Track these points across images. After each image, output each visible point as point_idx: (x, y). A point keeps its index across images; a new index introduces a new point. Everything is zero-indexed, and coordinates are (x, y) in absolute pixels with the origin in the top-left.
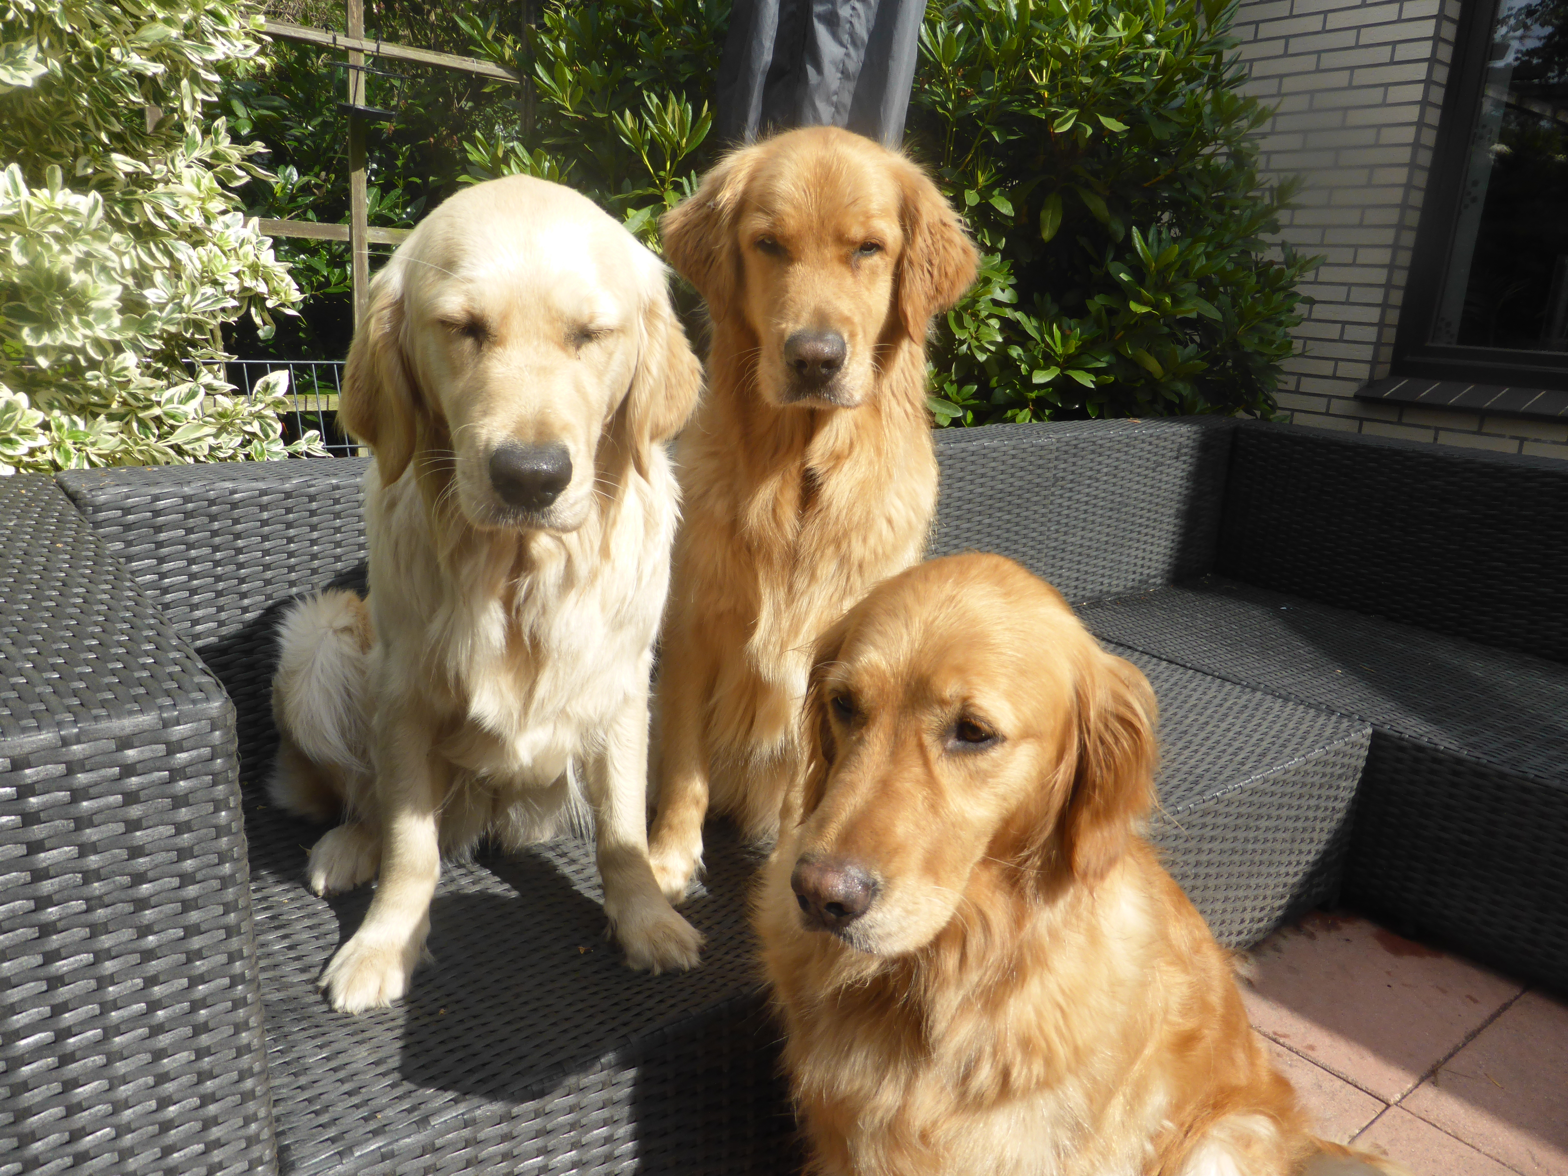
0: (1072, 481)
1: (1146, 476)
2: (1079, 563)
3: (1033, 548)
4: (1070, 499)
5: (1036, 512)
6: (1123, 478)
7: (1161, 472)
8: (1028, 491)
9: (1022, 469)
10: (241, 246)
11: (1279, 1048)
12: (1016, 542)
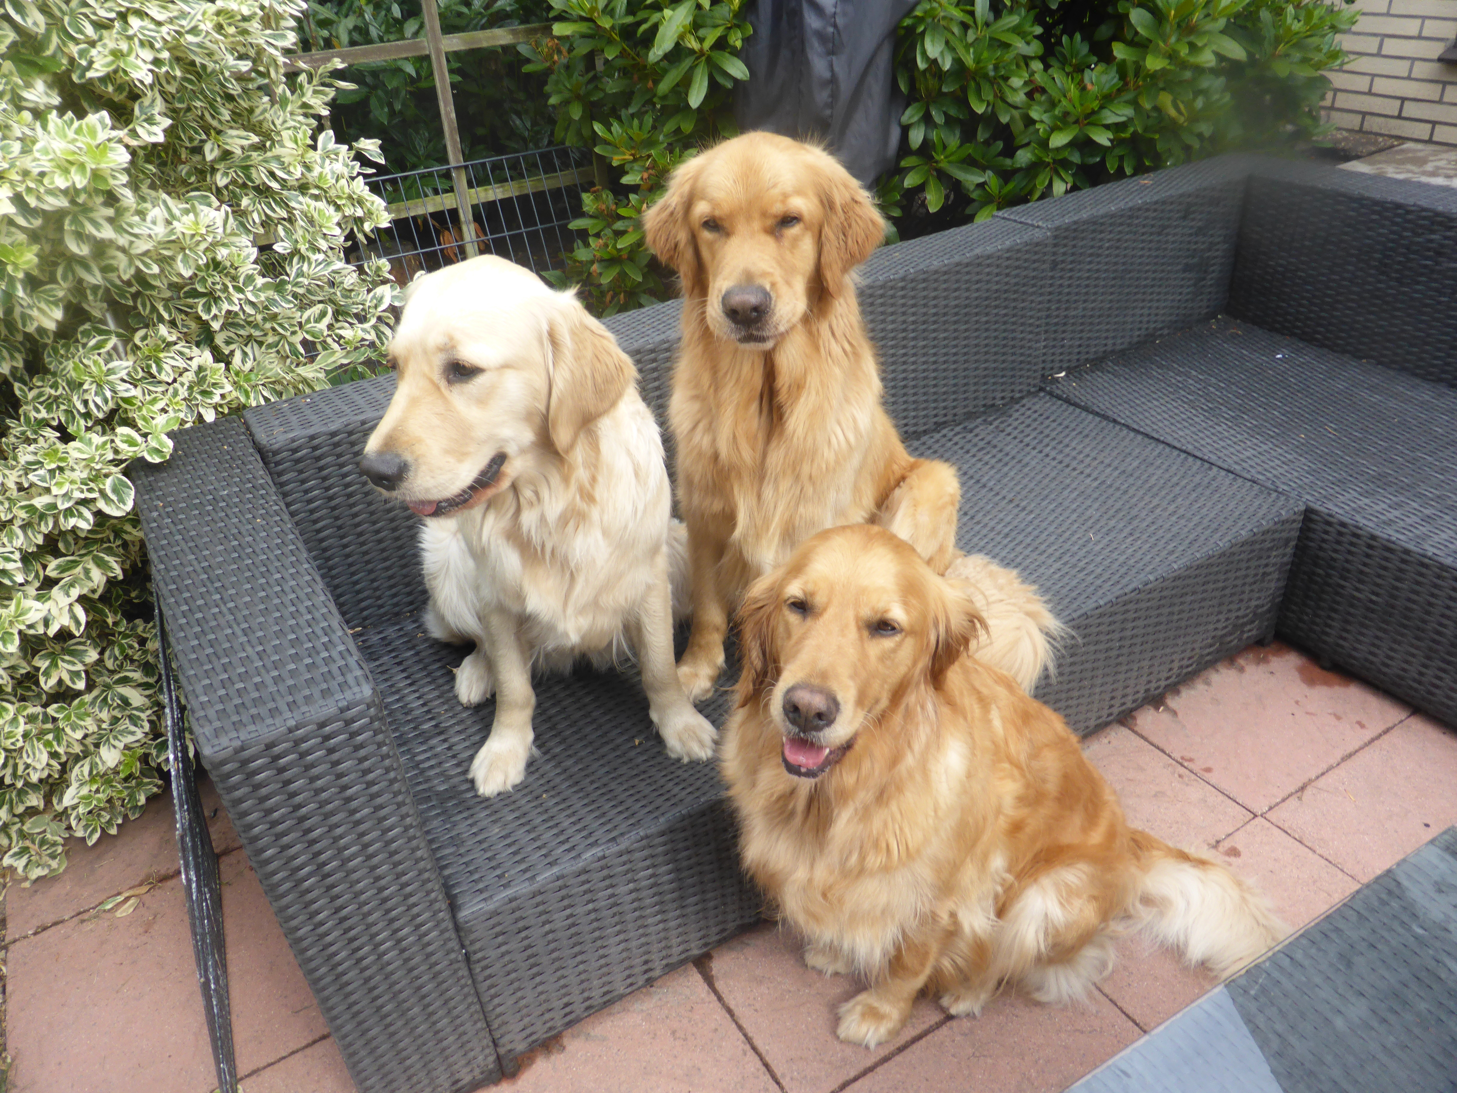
0: (1072, 262)
1: (1151, 241)
2: (1082, 331)
3: (1031, 332)
4: (1070, 278)
5: (1032, 302)
6: (1126, 248)
7: (1167, 234)
8: (1024, 285)
9: (1017, 267)
12: (1013, 331)
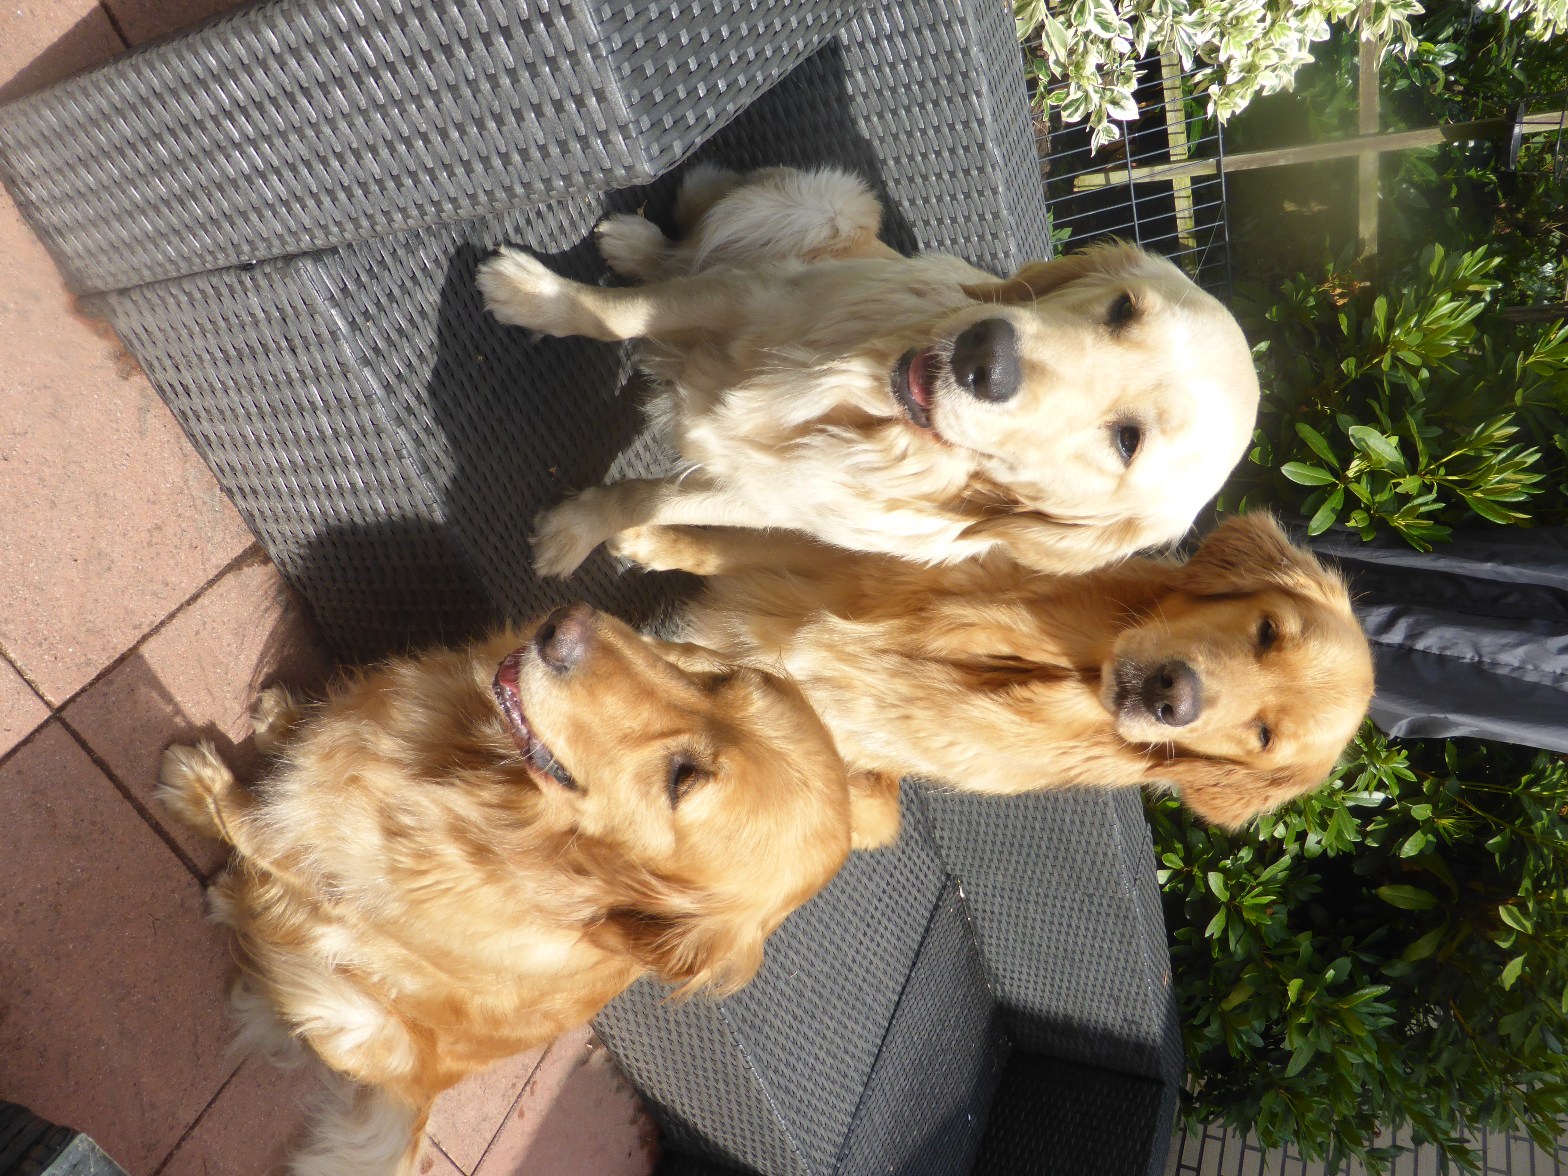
0: (1090, 912)
1: (1103, 987)
2: (1009, 915)
3: (1016, 870)
4: (1072, 909)
5: (1052, 874)
6: (1099, 964)
7: (1109, 1003)
8: (1072, 868)
9: (1094, 863)
10: (1276, 50)
11: (520, 1087)
12: (1020, 854)
